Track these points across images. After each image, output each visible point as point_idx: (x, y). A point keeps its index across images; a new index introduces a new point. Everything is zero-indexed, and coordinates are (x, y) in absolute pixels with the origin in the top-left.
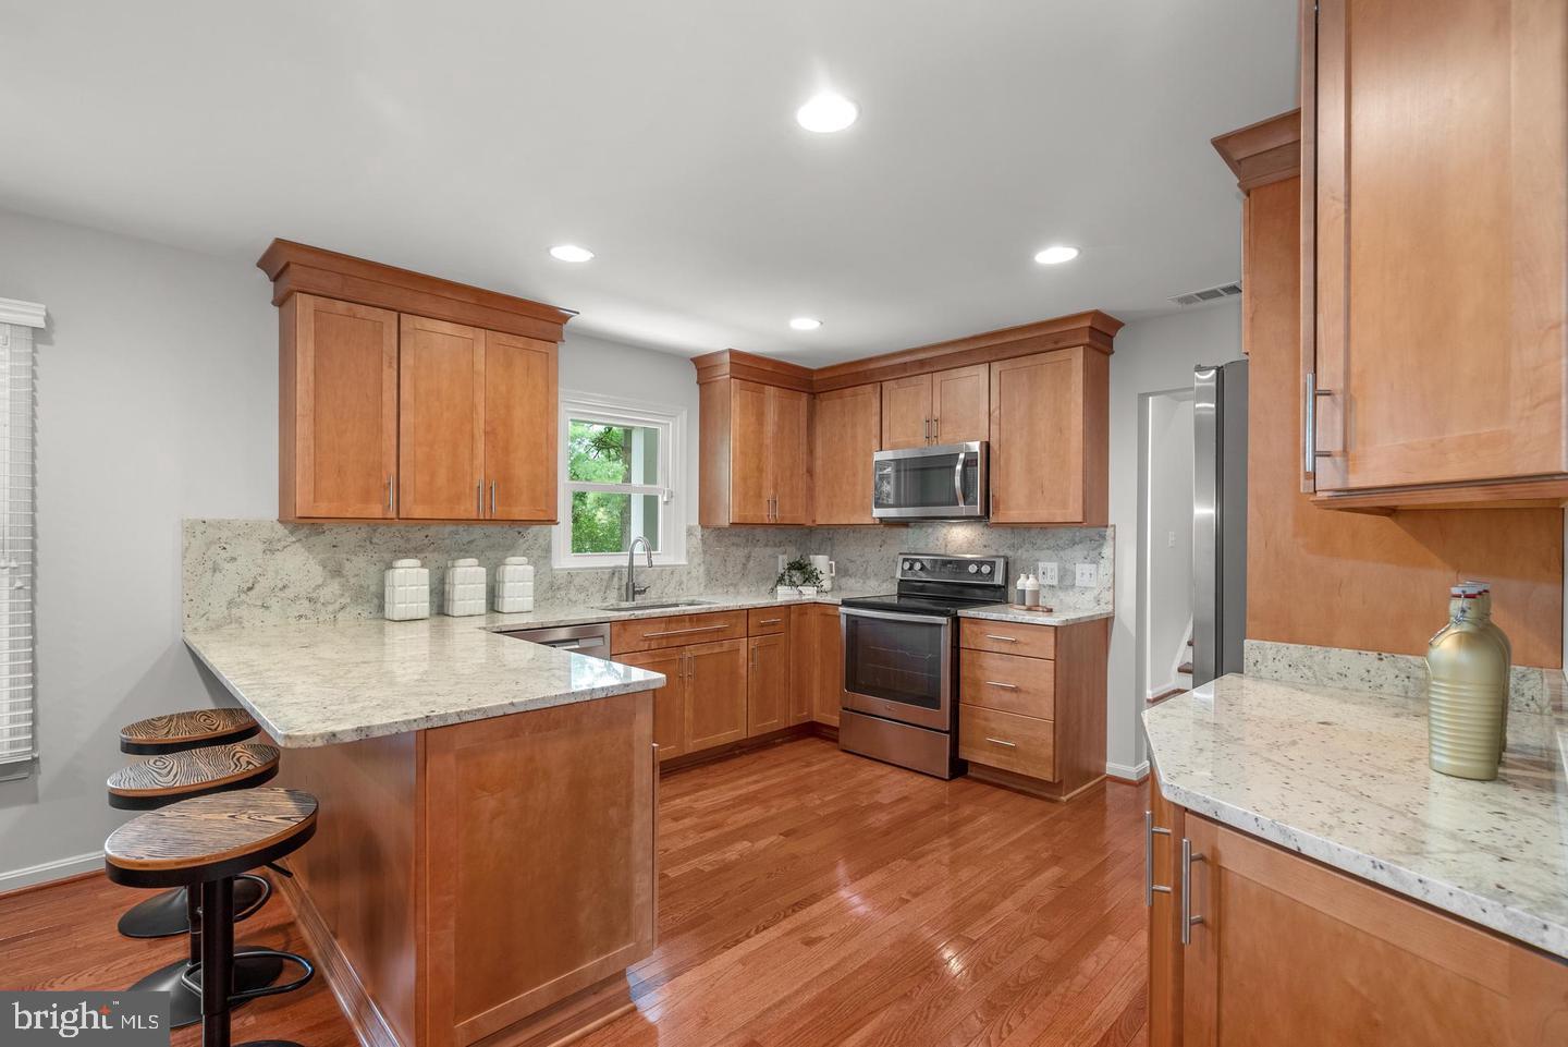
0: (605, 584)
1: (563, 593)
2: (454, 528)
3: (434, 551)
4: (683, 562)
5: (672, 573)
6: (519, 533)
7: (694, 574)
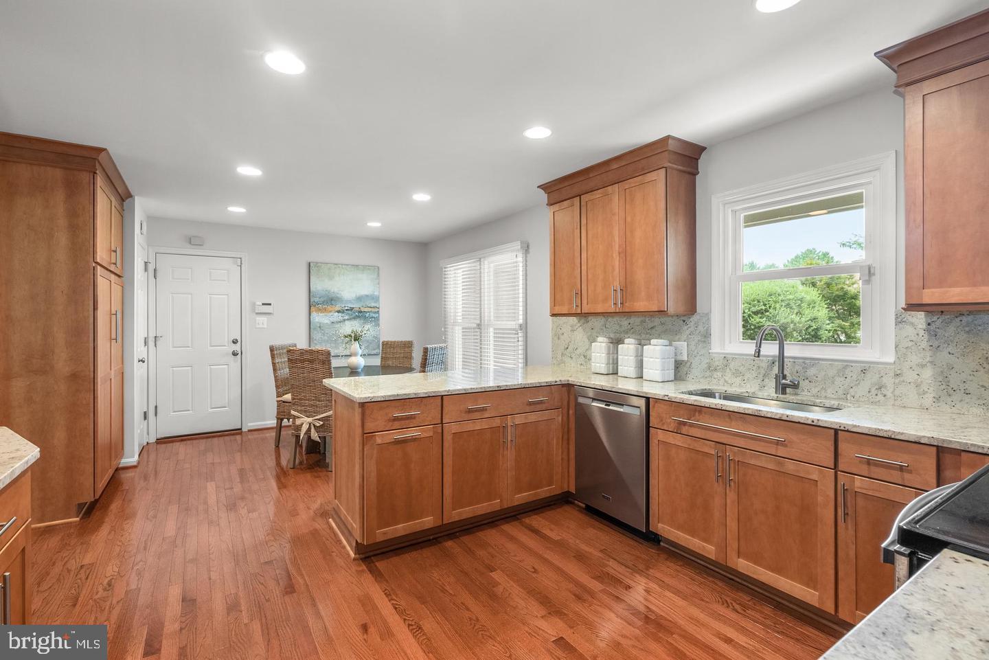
0: (763, 372)
1: (719, 374)
2: (642, 319)
3: (633, 333)
4: (890, 358)
5: (864, 371)
6: (684, 321)
7: (910, 376)
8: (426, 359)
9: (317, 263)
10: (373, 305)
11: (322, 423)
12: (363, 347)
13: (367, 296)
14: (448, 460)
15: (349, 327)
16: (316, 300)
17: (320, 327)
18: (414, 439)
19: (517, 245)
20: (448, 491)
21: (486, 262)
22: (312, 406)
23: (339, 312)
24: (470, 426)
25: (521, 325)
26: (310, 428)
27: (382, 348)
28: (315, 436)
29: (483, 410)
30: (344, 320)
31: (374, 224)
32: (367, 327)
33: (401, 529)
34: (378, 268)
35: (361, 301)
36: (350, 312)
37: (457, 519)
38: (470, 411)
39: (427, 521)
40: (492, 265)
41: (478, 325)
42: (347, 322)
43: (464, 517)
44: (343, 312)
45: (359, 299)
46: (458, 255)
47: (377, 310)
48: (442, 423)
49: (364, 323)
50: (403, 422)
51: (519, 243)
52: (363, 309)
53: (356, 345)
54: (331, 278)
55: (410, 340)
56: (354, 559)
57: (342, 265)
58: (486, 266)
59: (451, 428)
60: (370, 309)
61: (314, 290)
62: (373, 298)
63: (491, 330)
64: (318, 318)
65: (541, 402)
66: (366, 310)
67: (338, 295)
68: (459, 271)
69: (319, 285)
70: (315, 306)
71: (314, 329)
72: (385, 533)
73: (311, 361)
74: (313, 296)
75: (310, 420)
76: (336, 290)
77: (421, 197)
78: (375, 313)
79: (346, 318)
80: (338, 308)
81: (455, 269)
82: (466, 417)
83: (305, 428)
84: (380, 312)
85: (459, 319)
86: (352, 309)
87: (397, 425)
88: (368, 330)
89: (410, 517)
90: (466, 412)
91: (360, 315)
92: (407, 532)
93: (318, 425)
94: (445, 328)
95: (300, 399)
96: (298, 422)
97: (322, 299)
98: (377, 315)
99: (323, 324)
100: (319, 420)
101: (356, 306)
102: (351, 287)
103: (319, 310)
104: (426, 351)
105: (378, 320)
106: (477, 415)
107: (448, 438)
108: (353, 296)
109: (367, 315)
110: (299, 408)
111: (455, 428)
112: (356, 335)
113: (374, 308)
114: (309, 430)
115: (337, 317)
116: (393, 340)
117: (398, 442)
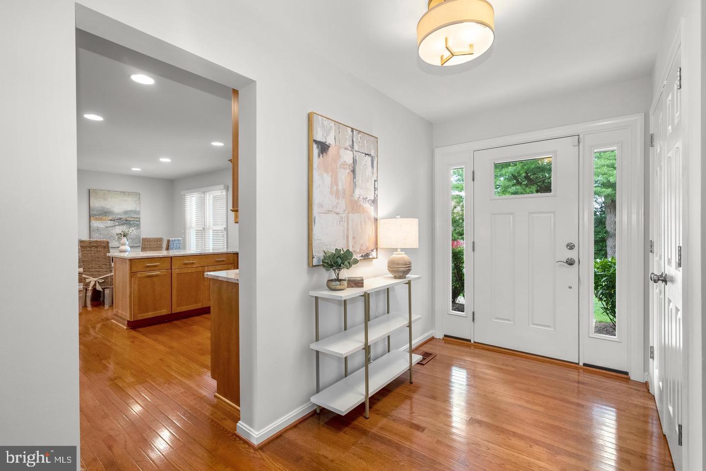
8: (168, 246)
9: (95, 190)
10: (136, 216)
11: (103, 280)
12: (129, 240)
13: (131, 211)
14: (175, 285)
15: (119, 230)
16: (94, 213)
17: (97, 230)
18: (157, 276)
19: (222, 186)
20: (174, 299)
21: (207, 194)
22: (97, 271)
23: (111, 220)
24: (185, 271)
25: (225, 228)
26: (95, 283)
27: (142, 242)
28: (99, 288)
29: (193, 263)
30: (115, 226)
31: (136, 169)
32: (131, 229)
33: (150, 315)
34: (139, 194)
35: (127, 214)
36: (119, 221)
37: (179, 311)
38: (186, 264)
39: (164, 312)
40: (211, 195)
41: (203, 228)
42: (117, 227)
43: (182, 311)
44: (114, 220)
45: (126, 212)
46: (192, 189)
47: (138, 219)
48: (171, 269)
49: (130, 228)
50: (151, 268)
51: (223, 186)
52: (128, 219)
53: (124, 240)
54: (105, 199)
55: (161, 237)
56: (127, 329)
57: (113, 191)
58: (208, 196)
59: (175, 271)
60: (133, 219)
61: (93, 207)
62: (136, 213)
63: (211, 231)
64: (96, 224)
65: (223, 261)
66: (131, 219)
67: (111, 210)
68: (193, 198)
69: (97, 204)
70: (94, 217)
71: (94, 231)
72: (142, 316)
73: (96, 247)
74: (92, 210)
75: (96, 279)
76: (109, 207)
77: (165, 160)
78: (137, 221)
79: (117, 224)
80: (110, 218)
81: (191, 197)
82: (184, 266)
83: (92, 284)
84: (141, 221)
85: (194, 225)
86: (120, 219)
87: (148, 269)
88: (132, 231)
89: (155, 309)
90: (184, 264)
91: (127, 222)
92: (154, 316)
93: (101, 281)
94: (184, 230)
95: (89, 268)
96: (87, 281)
97: (99, 213)
98: (139, 223)
99: (100, 228)
100: (102, 279)
101: (123, 217)
102: (120, 206)
103: (95, 219)
104: (169, 241)
105: (140, 225)
106: (190, 266)
107: (174, 275)
108: (122, 211)
109: (132, 222)
110: (88, 273)
111: (177, 271)
112: (124, 234)
113: (136, 218)
114: (95, 285)
115: (110, 223)
116: (150, 237)
117: (149, 277)
